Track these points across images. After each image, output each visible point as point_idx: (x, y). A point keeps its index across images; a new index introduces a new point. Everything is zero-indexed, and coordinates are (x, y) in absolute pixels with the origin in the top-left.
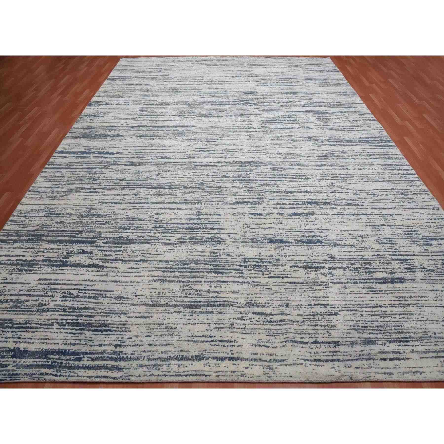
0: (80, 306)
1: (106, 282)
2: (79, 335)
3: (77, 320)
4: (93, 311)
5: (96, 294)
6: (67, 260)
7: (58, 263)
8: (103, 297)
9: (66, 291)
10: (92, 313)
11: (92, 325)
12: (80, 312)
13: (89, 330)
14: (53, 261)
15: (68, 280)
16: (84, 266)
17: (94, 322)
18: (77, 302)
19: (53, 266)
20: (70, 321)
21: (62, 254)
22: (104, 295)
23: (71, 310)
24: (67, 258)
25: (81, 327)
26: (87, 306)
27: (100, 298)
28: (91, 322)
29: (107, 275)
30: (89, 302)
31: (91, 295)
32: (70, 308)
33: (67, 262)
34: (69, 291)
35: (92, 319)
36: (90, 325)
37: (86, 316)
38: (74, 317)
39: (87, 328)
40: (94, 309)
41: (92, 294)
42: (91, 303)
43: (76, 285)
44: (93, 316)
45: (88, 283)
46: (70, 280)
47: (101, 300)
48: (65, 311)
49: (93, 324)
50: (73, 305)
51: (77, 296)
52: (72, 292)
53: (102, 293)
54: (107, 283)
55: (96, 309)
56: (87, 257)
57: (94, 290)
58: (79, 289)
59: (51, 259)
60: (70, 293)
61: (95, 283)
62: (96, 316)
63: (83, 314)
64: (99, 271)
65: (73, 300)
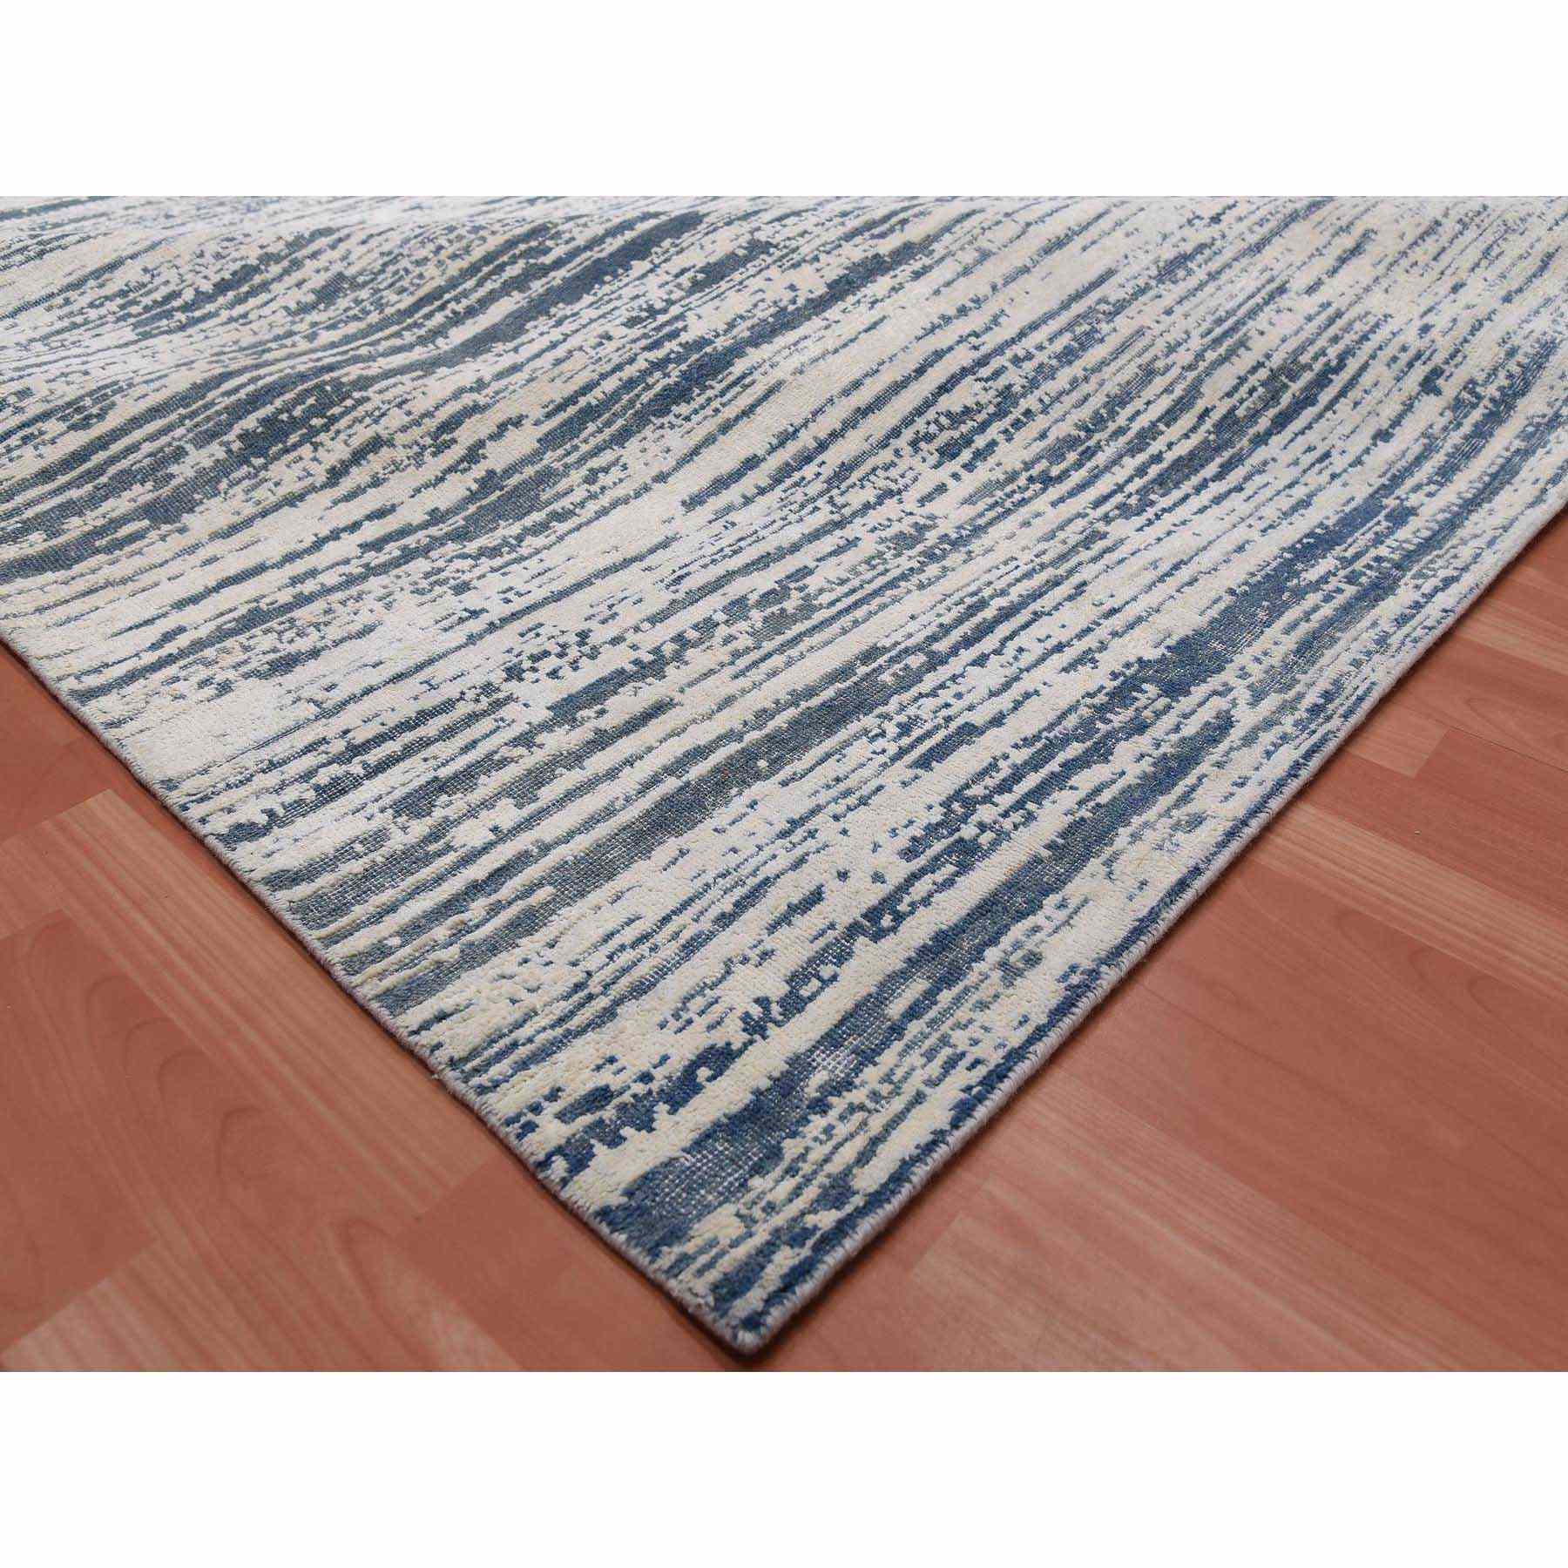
0: (1085, 413)
1: (1026, 270)
2: (1259, 480)
3: (1157, 458)
4: (1159, 383)
5: (1070, 327)
6: (685, 337)
7: (659, 382)
8: (1111, 316)
9: (920, 424)
10: (1168, 390)
11: (1237, 421)
12: (1121, 431)
13: (1261, 440)
14: (614, 397)
15: (846, 393)
16: (818, 305)
17: (1228, 403)
18: (1045, 411)
19: (665, 411)
20: (1138, 483)
21: (610, 347)
22: (1104, 307)
23: (1072, 457)
24: (674, 335)
25: (1218, 461)
26: (1112, 388)
27: (1105, 328)
28: (1216, 416)
29: (985, 255)
30: (1097, 369)
31: (1058, 346)
32: (1056, 454)
33: (701, 343)
34: (931, 414)
35: (1200, 405)
36: (1230, 424)
37: (1170, 417)
38: (1131, 464)
39: (1245, 442)
40: (1149, 373)
41: (1051, 340)
42: (1104, 363)
43: (920, 371)
44: (1194, 392)
45: (962, 327)
46: (857, 384)
47: (1124, 324)
48: (1047, 481)
49: (1240, 413)
50: (1043, 436)
51: (1007, 397)
52: (953, 401)
53: (1078, 308)
54: (1038, 272)
55: (1160, 364)
56: (774, 272)
57: (1034, 326)
58: (965, 372)
59: (591, 398)
60: (949, 414)
61: (991, 308)
62: (1199, 381)
63: (1143, 421)
64: (926, 270)
65: (1017, 424)
